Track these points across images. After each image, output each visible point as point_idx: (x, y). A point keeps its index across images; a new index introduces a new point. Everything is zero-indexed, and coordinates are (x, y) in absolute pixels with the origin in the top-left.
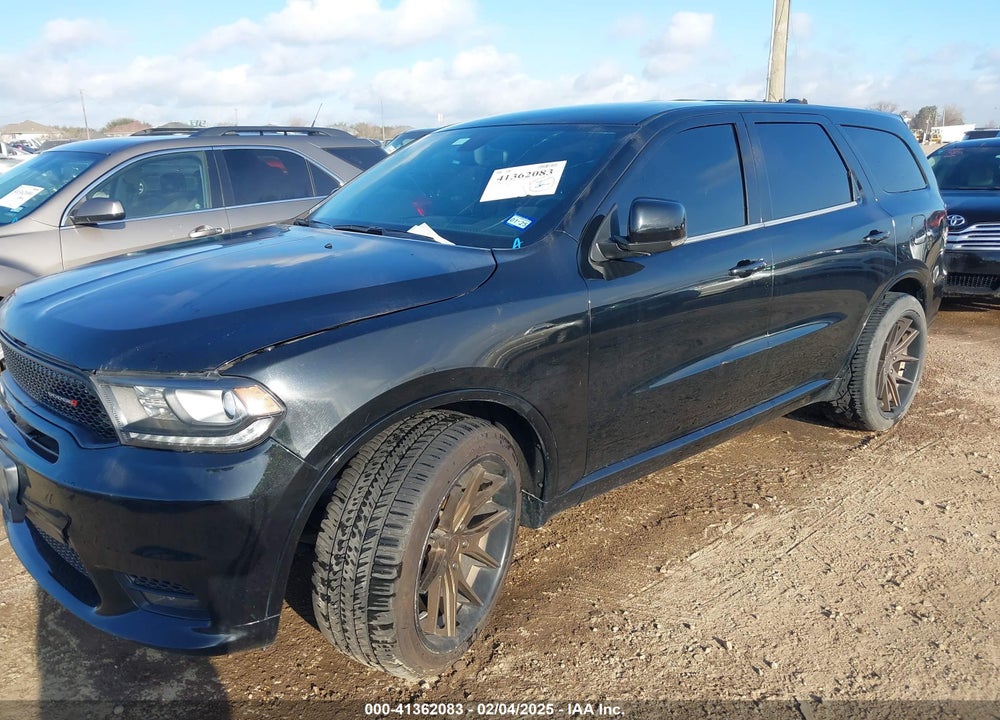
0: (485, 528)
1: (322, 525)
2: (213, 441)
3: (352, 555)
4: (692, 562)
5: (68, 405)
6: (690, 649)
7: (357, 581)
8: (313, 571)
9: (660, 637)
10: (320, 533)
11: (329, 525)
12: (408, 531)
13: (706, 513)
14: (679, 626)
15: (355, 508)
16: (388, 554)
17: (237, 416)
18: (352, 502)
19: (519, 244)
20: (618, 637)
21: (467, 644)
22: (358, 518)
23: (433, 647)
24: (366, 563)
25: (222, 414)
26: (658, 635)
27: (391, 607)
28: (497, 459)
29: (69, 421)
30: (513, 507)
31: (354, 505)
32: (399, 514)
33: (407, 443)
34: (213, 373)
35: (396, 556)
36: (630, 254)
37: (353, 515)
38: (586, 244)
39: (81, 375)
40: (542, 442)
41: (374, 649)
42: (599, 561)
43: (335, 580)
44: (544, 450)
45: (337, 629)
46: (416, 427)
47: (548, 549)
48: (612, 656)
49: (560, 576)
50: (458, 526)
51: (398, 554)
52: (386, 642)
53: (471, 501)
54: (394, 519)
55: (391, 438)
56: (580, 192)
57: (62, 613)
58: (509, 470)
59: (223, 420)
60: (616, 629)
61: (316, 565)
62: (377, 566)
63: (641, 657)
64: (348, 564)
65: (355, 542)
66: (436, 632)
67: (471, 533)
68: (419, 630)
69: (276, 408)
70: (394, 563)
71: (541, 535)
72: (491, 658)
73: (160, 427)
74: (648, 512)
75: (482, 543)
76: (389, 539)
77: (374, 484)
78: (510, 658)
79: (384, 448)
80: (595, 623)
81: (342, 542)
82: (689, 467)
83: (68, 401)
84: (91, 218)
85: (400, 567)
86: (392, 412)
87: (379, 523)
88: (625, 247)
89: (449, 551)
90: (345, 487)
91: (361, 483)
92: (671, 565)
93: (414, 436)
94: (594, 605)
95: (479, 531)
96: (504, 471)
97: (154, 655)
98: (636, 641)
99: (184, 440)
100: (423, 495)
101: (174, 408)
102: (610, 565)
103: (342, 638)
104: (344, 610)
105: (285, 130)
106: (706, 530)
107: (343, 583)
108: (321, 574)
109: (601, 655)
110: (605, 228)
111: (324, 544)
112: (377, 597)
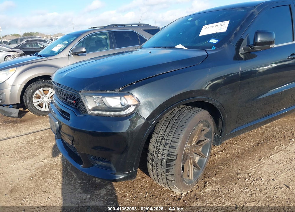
0: (202, 145)
1: (150, 141)
2: (117, 113)
3: (161, 151)
4: (272, 158)
5: (72, 103)
6: (276, 188)
7: (162, 159)
8: (147, 156)
9: (264, 183)
10: (150, 144)
11: (153, 141)
12: (179, 144)
13: (275, 142)
14: (270, 180)
15: (161, 136)
16: (173, 151)
17: (125, 105)
18: (160, 134)
19: (214, 48)
20: (248, 182)
21: (196, 182)
22: (162, 139)
23: (186, 182)
24: (165, 154)
25: (120, 105)
26: (263, 182)
27: (174, 169)
28: (207, 121)
29: (73, 108)
30: (211, 138)
31: (161, 135)
32: (176, 138)
33: (177, 115)
34: (117, 91)
35: (176, 152)
36: (254, 50)
37: (161, 138)
38: (238, 48)
39: (76, 92)
40: (222, 116)
41: (168, 182)
42: (238, 157)
43: (155, 159)
44: (223, 119)
45: (155, 175)
46: (180, 110)
47: (220, 153)
48: (247, 189)
49: (225, 161)
50: (193, 144)
51: (176, 151)
52: (172, 180)
53: (198, 135)
54: (174, 140)
55: (172, 114)
56: (236, 30)
57: (72, 167)
58: (210, 126)
59: (120, 106)
60: (247, 180)
61: (148, 154)
62: (169, 155)
63: (258, 190)
64: (159, 154)
65: (162, 147)
66: (187, 178)
67: (197, 146)
68: (182, 177)
69: (137, 103)
70: (175, 154)
71: (217, 148)
72: (204, 187)
73: (101, 109)
74: (254, 142)
75: (200, 149)
76: (173, 146)
77: (167, 128)
78: (211, 187)
79: (170, 117)
80: (239, 177)
81: (157, 147)
82: (266, 127)
83: (73, 101)
84: (77, 53)
85: (177, 155)
86: (173, 105)
87: (169, 141)
88: (253, 48)
89: (190, 152)
90: (157, 129)
91: (163, 128)
92: (264, 159)
93: (179, 113)
94: (238, 171)
95: (199, 146)
96: (209, 126)
97: (98, 180)
98: (255, 184)
99: (108, 113)
100: (184, 132)
101: (105, 103)
102: (242, 158)
103: (157, 178)
104: (158, 169)
105: (131, 25)
106: (275, 147)
107: (158, 160)
108: (150, 157)
109: (243, 188)
110: (245, 42)
111: (151, 147)
112: (169, 166)
